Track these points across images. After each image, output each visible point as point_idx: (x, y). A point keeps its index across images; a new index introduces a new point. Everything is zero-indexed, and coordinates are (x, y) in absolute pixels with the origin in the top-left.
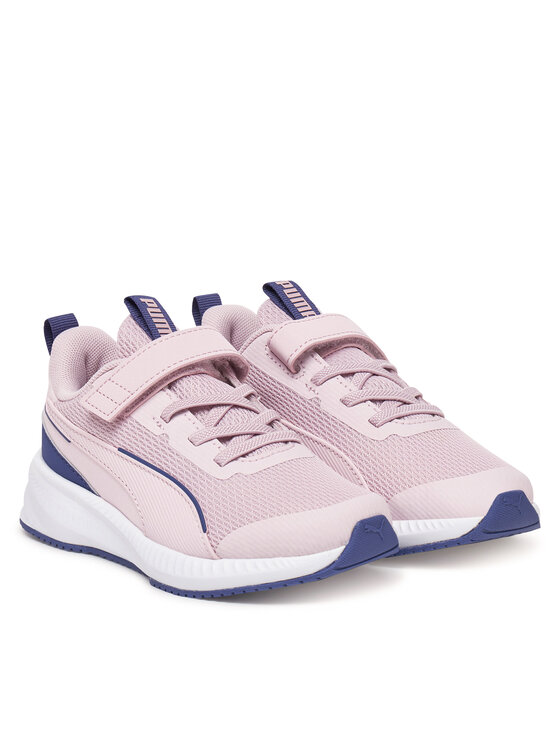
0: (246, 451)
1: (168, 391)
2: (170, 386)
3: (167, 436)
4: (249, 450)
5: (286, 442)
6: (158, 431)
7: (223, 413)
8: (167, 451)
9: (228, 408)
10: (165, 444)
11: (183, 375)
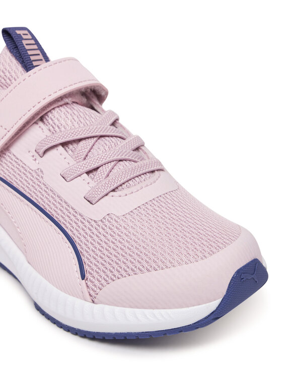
0: (116, 185)
1: (41, 124)
2: (42, 119)
3: (42, 171)
4: (119, 183)
5: (153, 172)
6: (33, 165)
7: (91, 144)
8: (42, 186)
9: (95, 139)
10: (41, 179)
11: (52, 107)
